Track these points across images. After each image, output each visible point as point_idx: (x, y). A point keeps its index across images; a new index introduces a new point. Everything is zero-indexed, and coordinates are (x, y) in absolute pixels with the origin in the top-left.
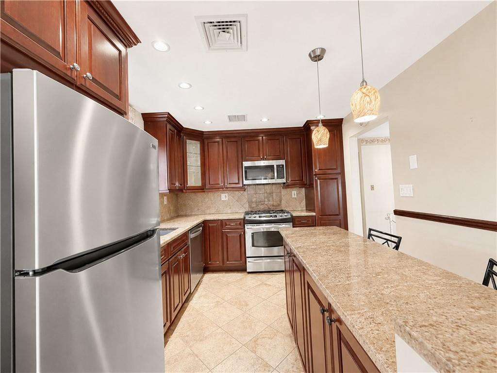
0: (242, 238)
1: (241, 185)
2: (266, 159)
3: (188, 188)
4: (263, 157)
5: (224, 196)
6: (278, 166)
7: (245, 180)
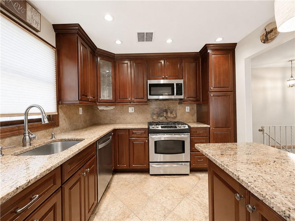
0: (146, 145)
1: (145, 100)
2: (167, 79)
3: (101, 101)
4: (165, 77)
5: (131, 110)
6: (177, 84)
7: (149, 95)
